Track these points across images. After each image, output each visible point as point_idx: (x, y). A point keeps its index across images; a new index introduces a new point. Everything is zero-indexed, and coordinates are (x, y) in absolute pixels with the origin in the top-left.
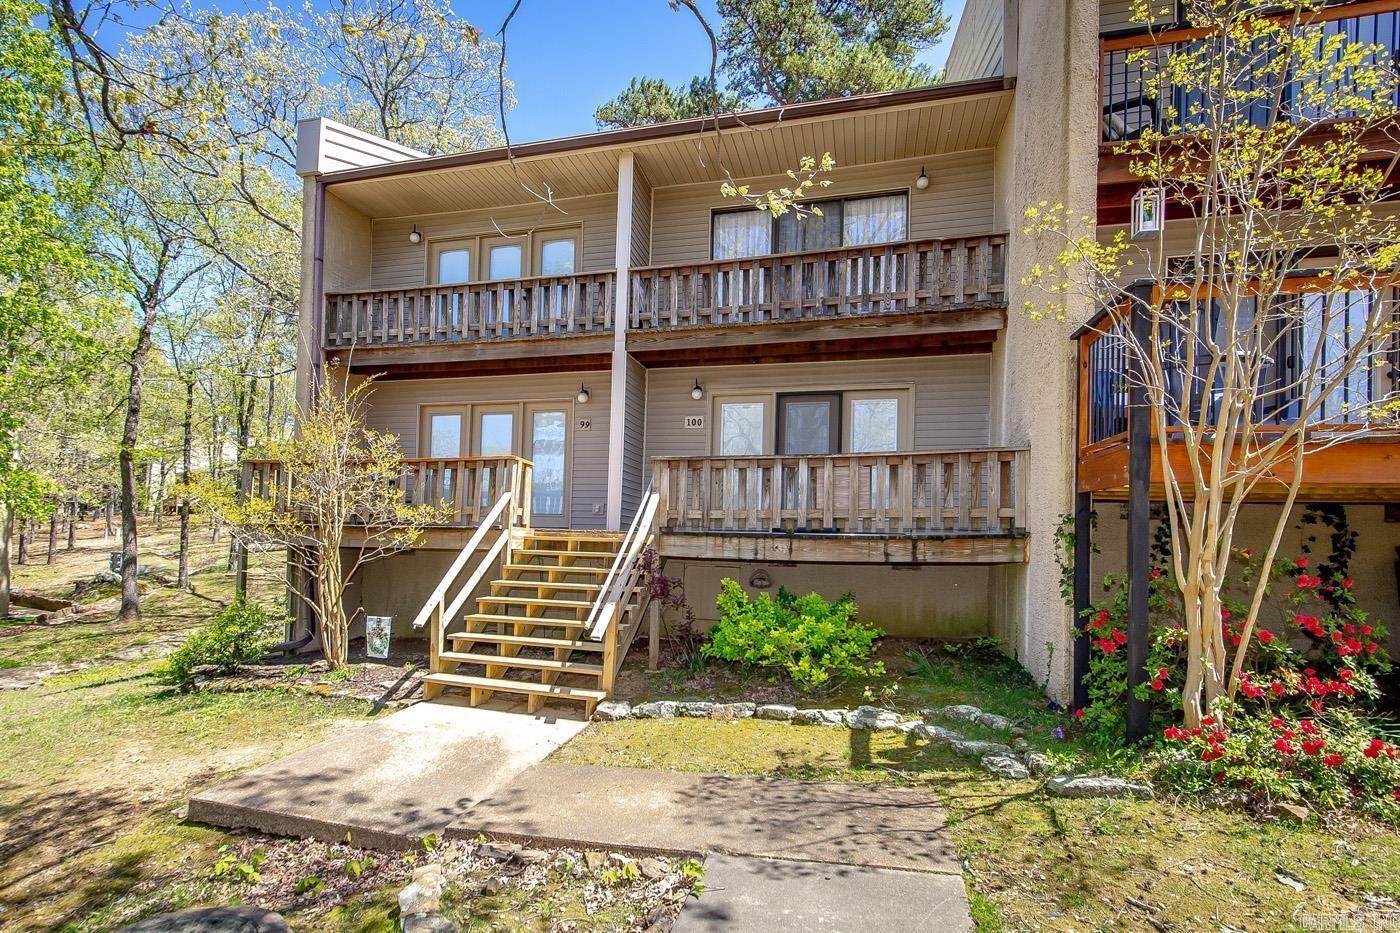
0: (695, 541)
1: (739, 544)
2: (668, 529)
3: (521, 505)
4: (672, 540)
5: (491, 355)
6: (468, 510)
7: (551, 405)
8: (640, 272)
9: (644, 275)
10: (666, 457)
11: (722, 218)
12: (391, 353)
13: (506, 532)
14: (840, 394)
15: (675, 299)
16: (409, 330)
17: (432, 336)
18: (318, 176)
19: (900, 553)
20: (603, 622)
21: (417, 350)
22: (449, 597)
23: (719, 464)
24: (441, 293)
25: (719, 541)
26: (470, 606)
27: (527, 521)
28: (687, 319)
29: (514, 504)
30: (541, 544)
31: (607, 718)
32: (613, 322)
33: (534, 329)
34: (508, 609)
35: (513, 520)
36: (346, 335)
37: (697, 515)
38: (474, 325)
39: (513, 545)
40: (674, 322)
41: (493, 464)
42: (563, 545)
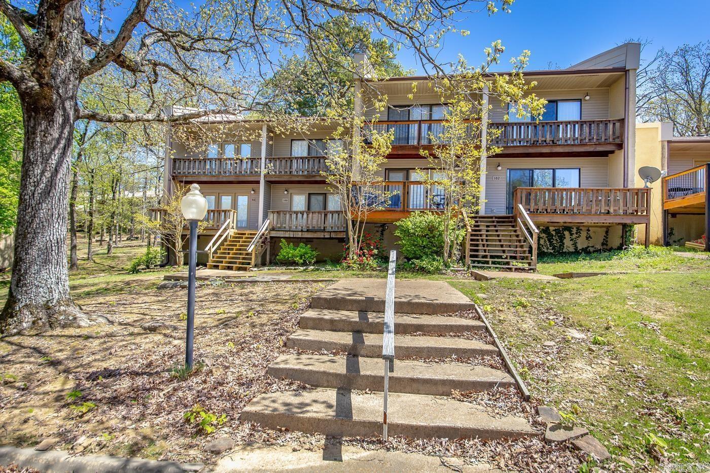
0: (278, 232)
1: (289, 233)
2: (271, 229)
3: (233, 223)
4: (273, 232)
5: (224, 180)
6: (218, 224)
7: (243, 194)
8: (268, 158)
9: (270, 158)
11: (294, 141)
12: (194, 177)
13: (228, 230)
14: (325, 194)
15: (278, 166)
16: (199, 171)
17: (206, 173)
19: (327, 236)
20: (251, 248)
21: (202, 177)
22: (214, 244)
23: (291, 212)
24: (209, 160)
25: (285, 232)
26: (219, 248)
27: (235, 227)
29: (231, 223)
30: (239, 234)
31: (252, 271)
32: (260, 172)
33: (238, 173)
34: (229, 249)
35: (231, 227)
36: (179, 171)
37: (279, 226)
38: (220, 170)
39: (230, 234)
41: (225, 211)
42: (245, 234)
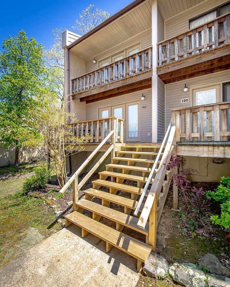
1: (224, 150)
2: (180, 143)
7: (133, 103)
8: (161, 44)
9: (163, 44)
10: (178, 109)
12: (86, 93)
13: (113, 145)
16: (90, 85)
18: (67, 47)
21: (92, 90)
24: (98, 72)
25: (211, 148)
27: (122, 140)
28: (182, 56)
29: (116, 135)
30: (127, 149)
32: (152, 66)
35: (116, 140)
36: (76, 90)
39: (116, 150)
40: (177, 59)
42: (135, 150)
